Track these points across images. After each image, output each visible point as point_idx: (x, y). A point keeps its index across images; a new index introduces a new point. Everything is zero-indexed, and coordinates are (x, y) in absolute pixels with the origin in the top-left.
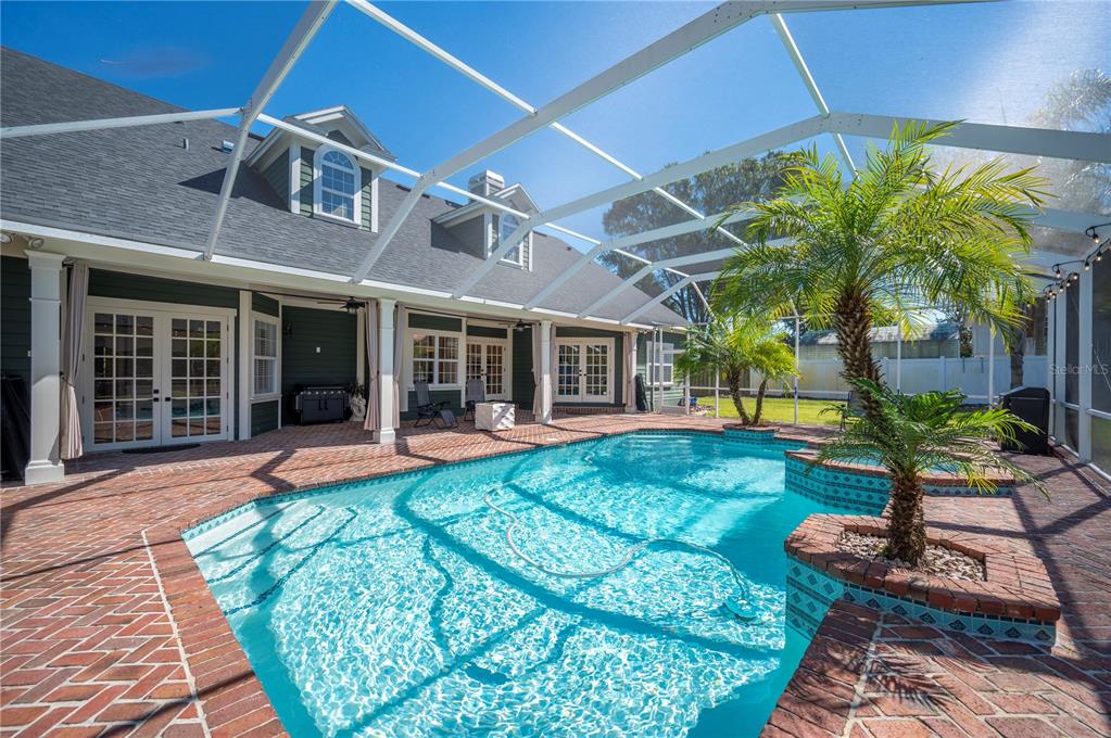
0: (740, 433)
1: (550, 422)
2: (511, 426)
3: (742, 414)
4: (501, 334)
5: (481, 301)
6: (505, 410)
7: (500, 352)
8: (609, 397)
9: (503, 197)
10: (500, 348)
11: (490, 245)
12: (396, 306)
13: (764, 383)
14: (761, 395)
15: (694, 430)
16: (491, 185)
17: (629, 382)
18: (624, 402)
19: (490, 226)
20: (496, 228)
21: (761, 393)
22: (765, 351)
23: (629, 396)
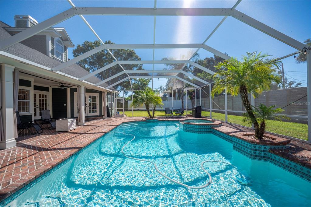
0: (151, 120)
1: (85, 124)
2: (75, 128)
3: (150, 115)
4: (47, 89)
5: (63, 74)
6: (73, 121)
7: (46, 97)
8: (97, 113)
9: (57, 31)
10: (46, 96)
11: (50, 50)
12: (14, 70)
13: (155, 107)
14: (154, 110)
15: (137, 121)
16: (31, 22)
17: (104, 108)
18: (103, 115)
19: (50, 42)
20: (53, 43)
21: (154, 109)
22: (156, 98)
23: (104, 113)
